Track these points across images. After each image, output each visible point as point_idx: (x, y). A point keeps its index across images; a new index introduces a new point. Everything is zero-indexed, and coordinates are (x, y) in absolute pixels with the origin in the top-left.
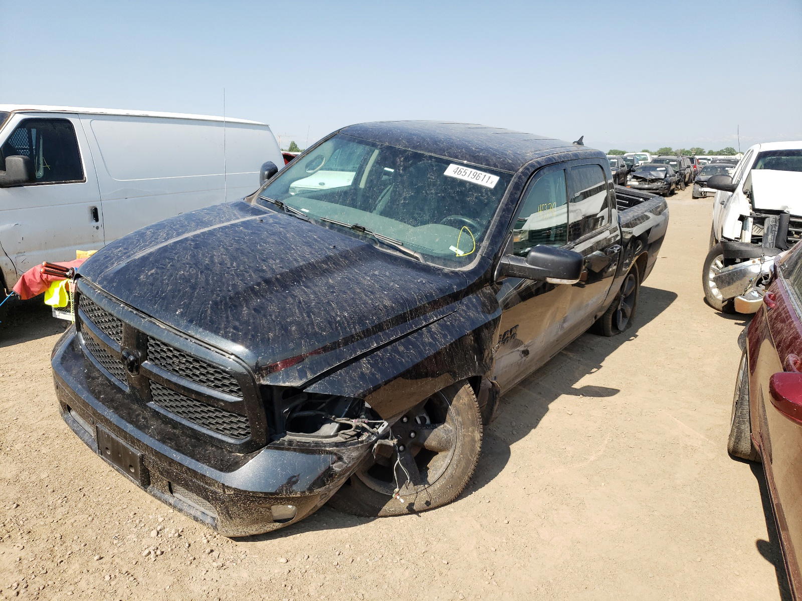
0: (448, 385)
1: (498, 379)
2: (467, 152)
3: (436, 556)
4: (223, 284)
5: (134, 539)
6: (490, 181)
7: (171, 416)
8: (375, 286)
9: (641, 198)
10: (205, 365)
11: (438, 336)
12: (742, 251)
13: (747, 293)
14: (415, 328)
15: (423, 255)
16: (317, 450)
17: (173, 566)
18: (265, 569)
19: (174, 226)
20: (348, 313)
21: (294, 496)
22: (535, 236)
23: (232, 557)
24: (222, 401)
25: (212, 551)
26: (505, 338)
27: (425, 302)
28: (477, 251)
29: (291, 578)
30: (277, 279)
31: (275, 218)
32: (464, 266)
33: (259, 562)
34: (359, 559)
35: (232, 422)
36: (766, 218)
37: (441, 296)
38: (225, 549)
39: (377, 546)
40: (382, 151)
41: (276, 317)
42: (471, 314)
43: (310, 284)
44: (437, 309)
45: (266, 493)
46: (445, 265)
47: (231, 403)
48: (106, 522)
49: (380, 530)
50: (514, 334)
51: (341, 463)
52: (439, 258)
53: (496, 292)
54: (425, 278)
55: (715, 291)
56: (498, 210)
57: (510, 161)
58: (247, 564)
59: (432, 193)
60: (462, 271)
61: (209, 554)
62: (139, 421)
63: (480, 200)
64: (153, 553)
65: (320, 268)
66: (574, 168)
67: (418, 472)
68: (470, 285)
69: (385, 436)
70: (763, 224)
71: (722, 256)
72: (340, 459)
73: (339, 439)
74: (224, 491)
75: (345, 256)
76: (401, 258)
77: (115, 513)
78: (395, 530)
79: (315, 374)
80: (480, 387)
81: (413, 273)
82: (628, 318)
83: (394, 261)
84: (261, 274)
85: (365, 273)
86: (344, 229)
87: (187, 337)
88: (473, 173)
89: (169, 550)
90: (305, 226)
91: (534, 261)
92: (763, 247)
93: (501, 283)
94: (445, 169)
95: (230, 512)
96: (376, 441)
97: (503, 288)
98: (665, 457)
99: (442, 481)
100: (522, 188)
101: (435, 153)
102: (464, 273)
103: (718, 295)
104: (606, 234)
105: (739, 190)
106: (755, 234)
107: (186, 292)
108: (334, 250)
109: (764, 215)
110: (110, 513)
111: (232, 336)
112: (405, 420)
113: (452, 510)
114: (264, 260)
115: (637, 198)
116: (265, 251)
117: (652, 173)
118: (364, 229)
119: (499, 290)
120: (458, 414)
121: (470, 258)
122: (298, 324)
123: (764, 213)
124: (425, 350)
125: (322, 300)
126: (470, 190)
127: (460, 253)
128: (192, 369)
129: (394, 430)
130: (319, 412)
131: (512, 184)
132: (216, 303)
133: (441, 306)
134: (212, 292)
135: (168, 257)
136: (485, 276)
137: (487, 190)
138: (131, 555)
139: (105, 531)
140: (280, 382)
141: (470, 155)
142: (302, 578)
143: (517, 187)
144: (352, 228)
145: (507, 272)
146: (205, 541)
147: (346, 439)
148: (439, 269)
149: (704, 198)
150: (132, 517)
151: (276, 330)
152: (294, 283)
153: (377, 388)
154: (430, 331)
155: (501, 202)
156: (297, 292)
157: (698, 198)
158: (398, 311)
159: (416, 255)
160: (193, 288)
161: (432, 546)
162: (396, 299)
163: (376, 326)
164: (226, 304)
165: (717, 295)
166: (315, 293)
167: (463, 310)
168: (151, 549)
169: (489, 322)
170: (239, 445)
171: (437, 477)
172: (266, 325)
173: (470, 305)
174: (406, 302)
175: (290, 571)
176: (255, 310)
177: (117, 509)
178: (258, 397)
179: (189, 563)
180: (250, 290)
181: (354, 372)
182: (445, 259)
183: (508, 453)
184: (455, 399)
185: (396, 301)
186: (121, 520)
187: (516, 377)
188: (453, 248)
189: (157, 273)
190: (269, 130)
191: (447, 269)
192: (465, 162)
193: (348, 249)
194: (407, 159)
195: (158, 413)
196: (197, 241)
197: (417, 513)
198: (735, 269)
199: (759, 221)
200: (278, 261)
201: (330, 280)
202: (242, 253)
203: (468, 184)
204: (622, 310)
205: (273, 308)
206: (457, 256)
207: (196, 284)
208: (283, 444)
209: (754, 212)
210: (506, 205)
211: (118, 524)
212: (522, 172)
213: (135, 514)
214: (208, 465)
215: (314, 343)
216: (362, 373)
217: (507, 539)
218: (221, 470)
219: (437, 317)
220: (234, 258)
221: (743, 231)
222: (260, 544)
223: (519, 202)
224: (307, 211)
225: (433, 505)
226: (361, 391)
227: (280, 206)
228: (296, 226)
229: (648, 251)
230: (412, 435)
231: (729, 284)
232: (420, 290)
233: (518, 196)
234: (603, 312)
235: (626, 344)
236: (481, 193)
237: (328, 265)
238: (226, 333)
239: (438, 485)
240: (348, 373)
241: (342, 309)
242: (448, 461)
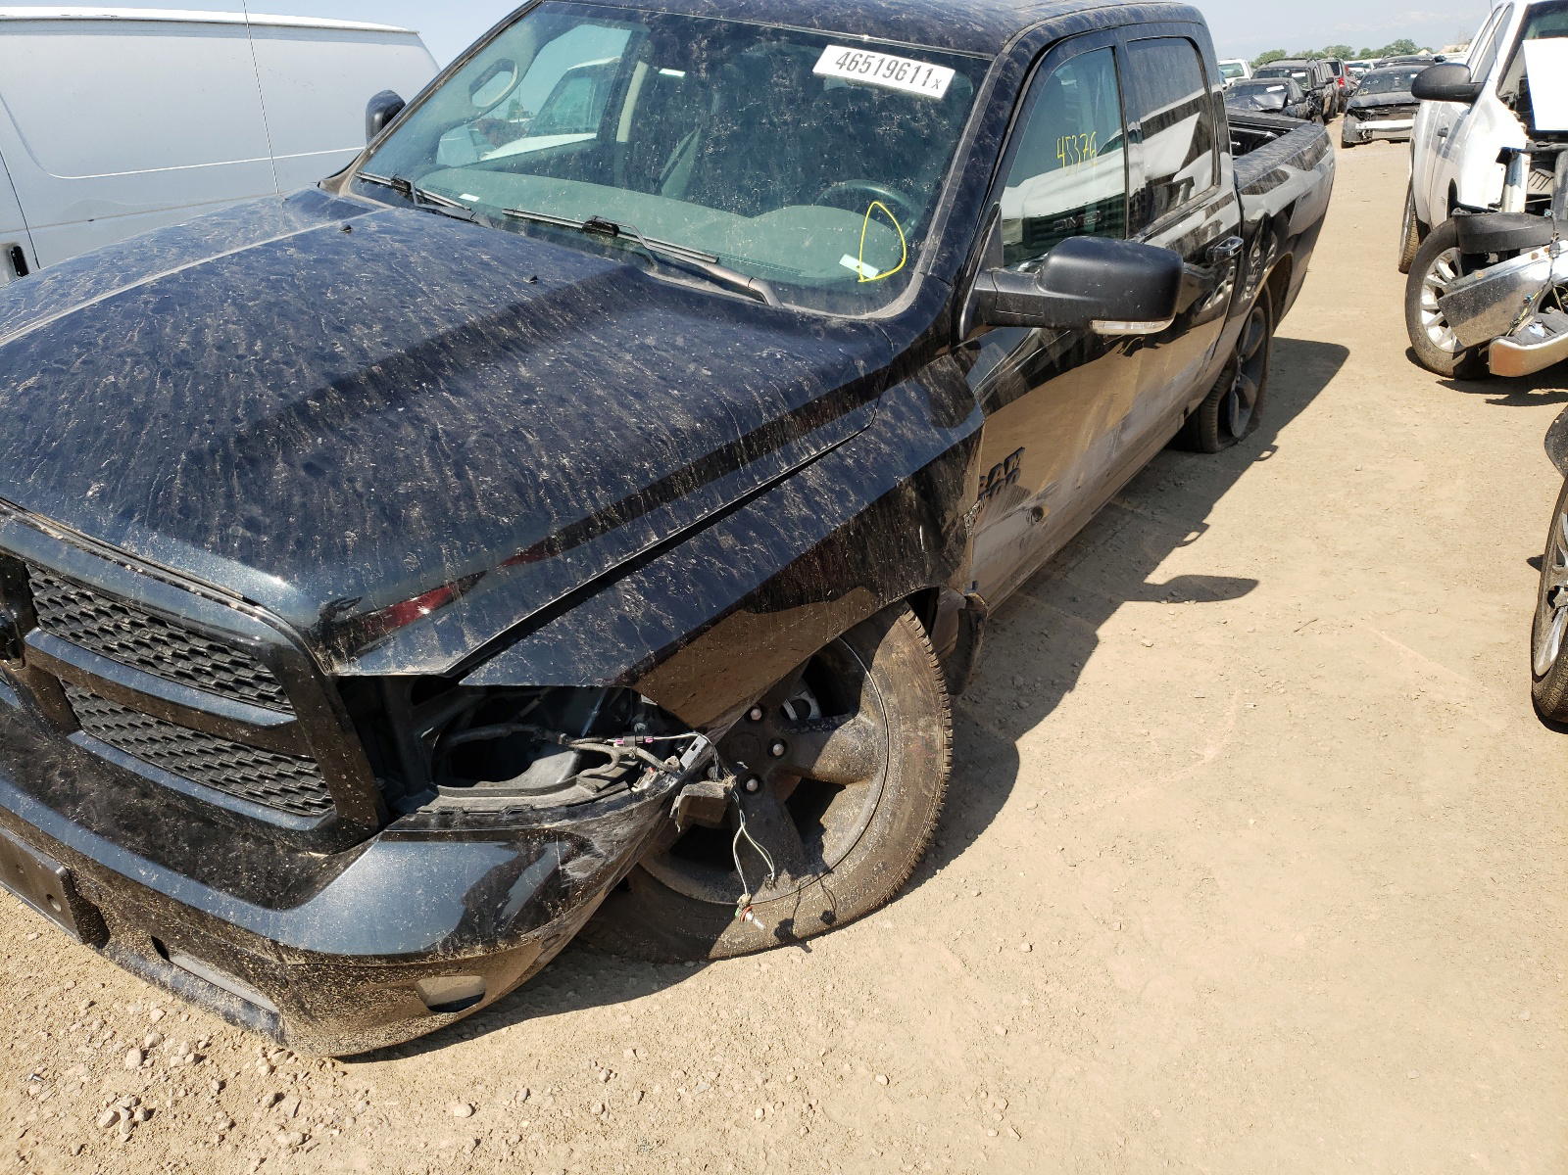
0: (859, 620)
1: (980, 586)
2: (866, 14)
3: (855, 1061)
4: (221, 402)
5: (84, 1079)
6: (932, 81)
7: (130, 765)
8: (646, 377)
9: (1266, 129)
10: (182, 633)
11: (825, 499)
12: (1505, 233)
13: (1519, 329)
14: (761, 484)
15: (773, 285)
16: (518, 830)
17: (175, 1151)
18: (414, 1141)
19: (121, 259)
20: (571, 457)
21: (467, 956)
22: (1039, 231)
23: (330, 1111)
24: (243, 724)
25: (279, 1097)
26: (994, 481)
27: (784, 410)
28: (911, 263)
29: (482, 1163)
30: (371, 376)
31: (385, 221)
32: (881, 306)
33: (399, 1120)
34: (657, 1089)
35: (281, 776)
36: (1563, 150)
37: (824, 391)
38: (314, 1088)
39: (704, 1047)
40: (653, 30)
41: (368, 485)
42: (908, 431)
43: (465, 385)
44: (818, 427)
45: (390, 958)
46: (832, 308)
47: (270, 729)
48: (17, 1035)
49: (712, 998)
50: (1013, 471)
51: (587, 857)
52: (814, 290)
53: (966, 369)
54: (779, 346)
55: (1435, 334)
56: (958, 153)
57: (979, 29)
58: (370, 1130)
59: (785, 123)
60: (876, 321)
61: (271, 1106)
62: (49, 783)
63: (912, 132)
64: (124, 1115)
65: (495, 337)
66: (1135, 43)
67: (798, 839)
68: (900, 357)
69: (700, 773)
70: (1552, 167)
71: (1453, 252)
72: (583, 846)
73: (582, 791)
74: (281, 959)
75: (564, 300)
76: (715, 299)
77: (41, 1004)
78: (748, 994)
79: (489, 634)
80: (936, 606)
81: (750, 334)
82: (1252, 408)
83: (697, 306)
84: (328, 367)
85: (619, 345)
86: (565, 233)
87: (123, 559)
88: (885, 64)
89: (169, 1104)
90: (460, 233)
91: (1059, 281)
92: (1555, 219)
93: (975, 346)
94: (816, 59)
95: (308, 1006)
96: (677, 789)
97: (982, 356)
98: (1390, 737)
99: (859, 857)
100: (1014, 95)
101: (787, 20)
102: (882, 323)
103: (1443, 341)
104: (1198, 220)
105: (1489, 95)
106: (1534, 191)
107: (118, 431)
108: (535, 289)
109: (1554, 146)
110: (30, 1007)
111: (241, 546)
112: (756, 714)
113: (889, 925)
114: (340, 329)
115: (1260, 132)
116: (345, 304)
117: (1258, 98)
118: (616, 229)
119: (972, 363)
120: (889, 687)
121: (896, 284)
122: (430, 499)
123: (1556, 141)
124: (794, 539)
125: (499, 426)
126: (883, 106)
127: (869, 273)
128: (152, 645)
129: (727, 754)
130: (521, 728)
131: (989, 85)
132: (196, 458)
133: (827, 417)
134: (190, 427)
135: (78, 339)
136: (936, 329)
137: (927, 103)
138: (70, 1126)
139: (12, 1060)
140: (388, 664)
141: (876, 21)
142: (510, 1159)
143: (1001, 90)
144: (586, 229)
145: (993, 315)
146: (264, 1070)
147: (599, 790)
148: (817, 320)
149: (1365, 143)
150: (83, 1013)
151: (365, 521)
152: (419, 384)
153: (665, 655)
154: (801, 487)
155: (965, 133)
156: (427, 408)
157: (1352, 145)
158: (710, 441)
159: (754, 286)
160: (138, 419)
161: (845, 1032)
162: (706, 409)
163: (652, 487)
164: (227, 459)
165: (1441, 342)
166: (478, 408)
167: (885, 423)
168: (120, 1106)
169: (954, 449)
170: (311, 831)
171: (845, 846)
172: (337, 508)
173: (903, 409)
174: (732, 416)
175: (478, 1142)
176: (309, 467)
177: (49, 992)
178: (334, 711)
179: (216, 1139)
180: (294, 414)
181: (597, 617)
182: (830, 293)
183: (1013, 757)
184: (879, 651)
185: (705, 414)
186: (56, 1023)
187: (1018, 572)
188: (849, 262)
189: (41, 387)
190: (421, 44)
191: (837, 319)
192: (866, 38)
193: (573, 282)
194: (715, 42)
195: (97, 759)
196: (166, 291)
197: (801, 941)
198: (1490, 276)
199: (1544, 161)
200: (377, 328)
201: (523, 370)
202: (283, 315)
203: (876, 91)
204: (1239, 390)
205: (357, 459)
206: (862, 280)
207: (147, 407)
208: (426, 824)
209: (1532, 142)
210: (979, 138)
211: (44, 1037)
212: (1011, 54)
213: (92, 1004)
214: (232, 894)
215: (478, 550)
216: (622, 618)
217: (1032, 997)
218: (268, 904)
219: (818, 449)
220: (257, 330)
221: (1508, 187)
222: (404, 1065)
223: (1010, 131)
224: (475, 199)
225: (840, 917)
226: (624, 667)
227: (402, 191)
228: (437, 234)
229: (1293, 250)
230: (777, 749)
231: (1475, 312)
232: (767, 378)
233: (1008, 113)
234: (1201, 400)
235: (1256, 467)
236: (911, 110)
237: (517, 328)
238: (225, 540)
239: (849, 866)
240: (582, 623)
241: (554, 445)
242: (869, 804)
